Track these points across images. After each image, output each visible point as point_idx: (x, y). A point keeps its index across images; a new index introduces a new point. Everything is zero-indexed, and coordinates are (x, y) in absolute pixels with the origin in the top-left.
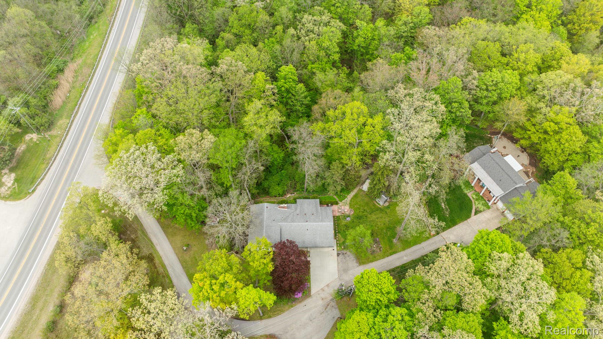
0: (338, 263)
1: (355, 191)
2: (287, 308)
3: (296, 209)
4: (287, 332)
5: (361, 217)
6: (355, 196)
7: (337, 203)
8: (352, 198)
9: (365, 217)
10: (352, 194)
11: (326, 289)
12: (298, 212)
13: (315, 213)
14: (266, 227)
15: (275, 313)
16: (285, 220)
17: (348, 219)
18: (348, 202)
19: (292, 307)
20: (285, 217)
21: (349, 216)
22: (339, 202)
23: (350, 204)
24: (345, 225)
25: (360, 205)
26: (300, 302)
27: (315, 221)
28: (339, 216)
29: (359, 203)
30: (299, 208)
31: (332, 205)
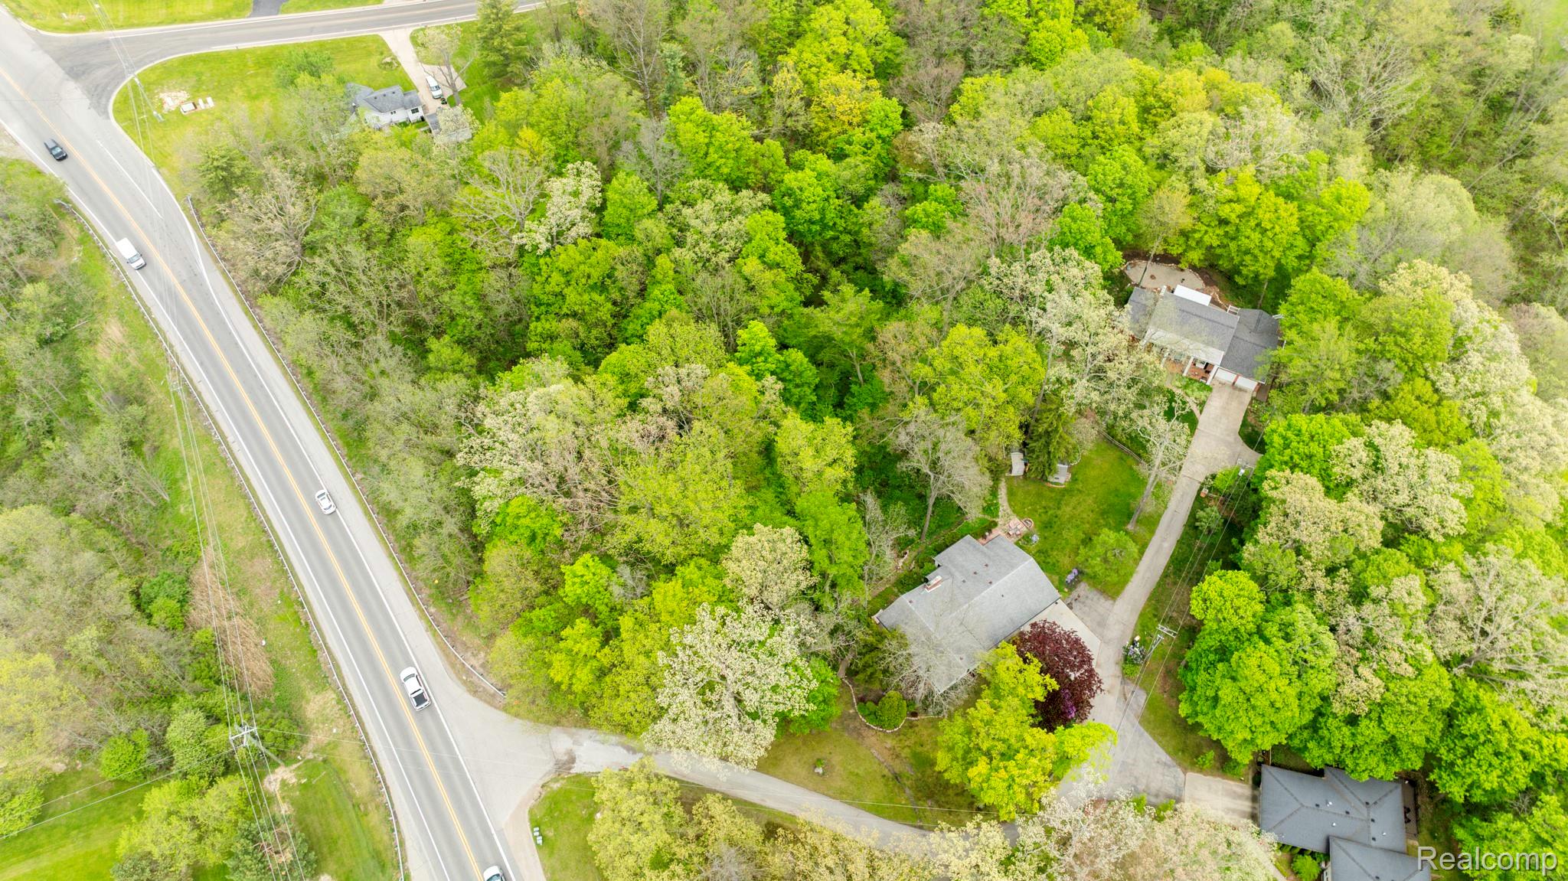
3: (950, 575)
5: (1049, 522)
7: (994, 524)
9: (1055, 520)
17: (1035, 538)
18: (1009, 510)
21: (1031, 533)
22: (995, 520)
23: (1013, 511)
24: (1039, 552)
25: (1030, 505)
29: (1026, 501)
30: (952, 570)
31: (989, 531)
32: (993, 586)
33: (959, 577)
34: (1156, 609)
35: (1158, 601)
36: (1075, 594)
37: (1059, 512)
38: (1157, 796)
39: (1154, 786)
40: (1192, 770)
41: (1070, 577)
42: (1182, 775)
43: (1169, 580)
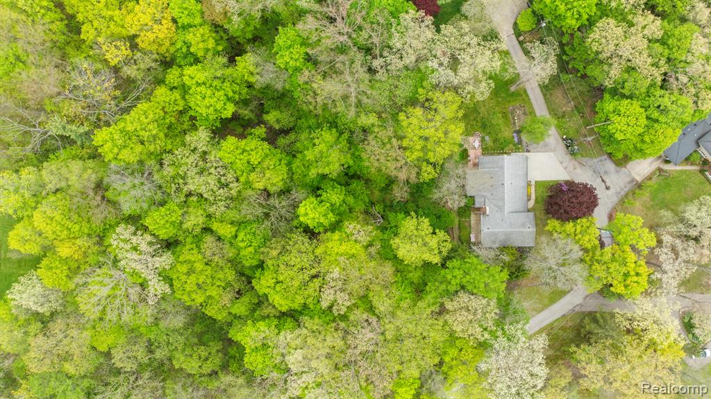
0: (538, 152)
5: (483, 124)
7: (466, 151)
9: (483, 120)
11: (564, 165)
13: (490, 176)
16: (501, 209)
17: (486, 139)
20: (497, 209)
21: (484, 138)
24: (494, 142)
28: (483, 149)
32: (506, 185)
33: (488, 194)
34: (556, 115)
35: (553, 110)
36: (524, 144)
37: (481, 115)
38: (626, 187)
39: (622, 184)
40: (627, 164)
41: (516, 140)
42: (626, 170)
43: (548, 96)
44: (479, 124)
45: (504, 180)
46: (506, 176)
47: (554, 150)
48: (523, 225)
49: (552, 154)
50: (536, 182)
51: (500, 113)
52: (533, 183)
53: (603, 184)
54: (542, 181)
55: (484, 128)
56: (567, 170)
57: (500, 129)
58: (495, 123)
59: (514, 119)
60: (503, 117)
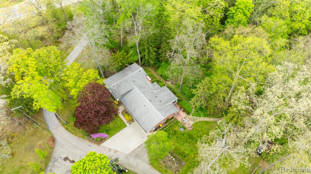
0: (139, 147)
1: (212, 119)
2: (81, 135)
3: (156, 89)
4: (62, 147)
5: (192, 138)
6: (207, 123)
7: (188, 113)
8: (203, 121)
9: (194, 141)
10: (207, 119)
11: (112, 152)
12: (154, 92)
13: (163, 102)
14: (124, 80)
15: (72, 131)
16: (140, 87)
17: (182, 129)
18: (196, 121)
19: (83, 138)
20: (143, 86)
21: (184, 128)
22: (191, 115)
23: (197, 123)
24: (175, 131)
25: (202, 130)
26: (90, 141)
27: (155, 106)
28: (179, 122)
29: (204, 129)
30: (159, 90)
31: (184, 111)
32: (149, 102)
44: (195, 136)
45: (152, 103)
46: (153, 107)
47: (128, 156)
48: (118, 86)
49: (127, 153)
50: (126, 126)
51: (188, 154)
52: (127, 124)
53: (72, 160)
54: (122, 129)
55: (189, 136)
56: (108, 150)
57: (178, 143)
58: (185, 144)
59: (175, 158)
60: (184, 153)
